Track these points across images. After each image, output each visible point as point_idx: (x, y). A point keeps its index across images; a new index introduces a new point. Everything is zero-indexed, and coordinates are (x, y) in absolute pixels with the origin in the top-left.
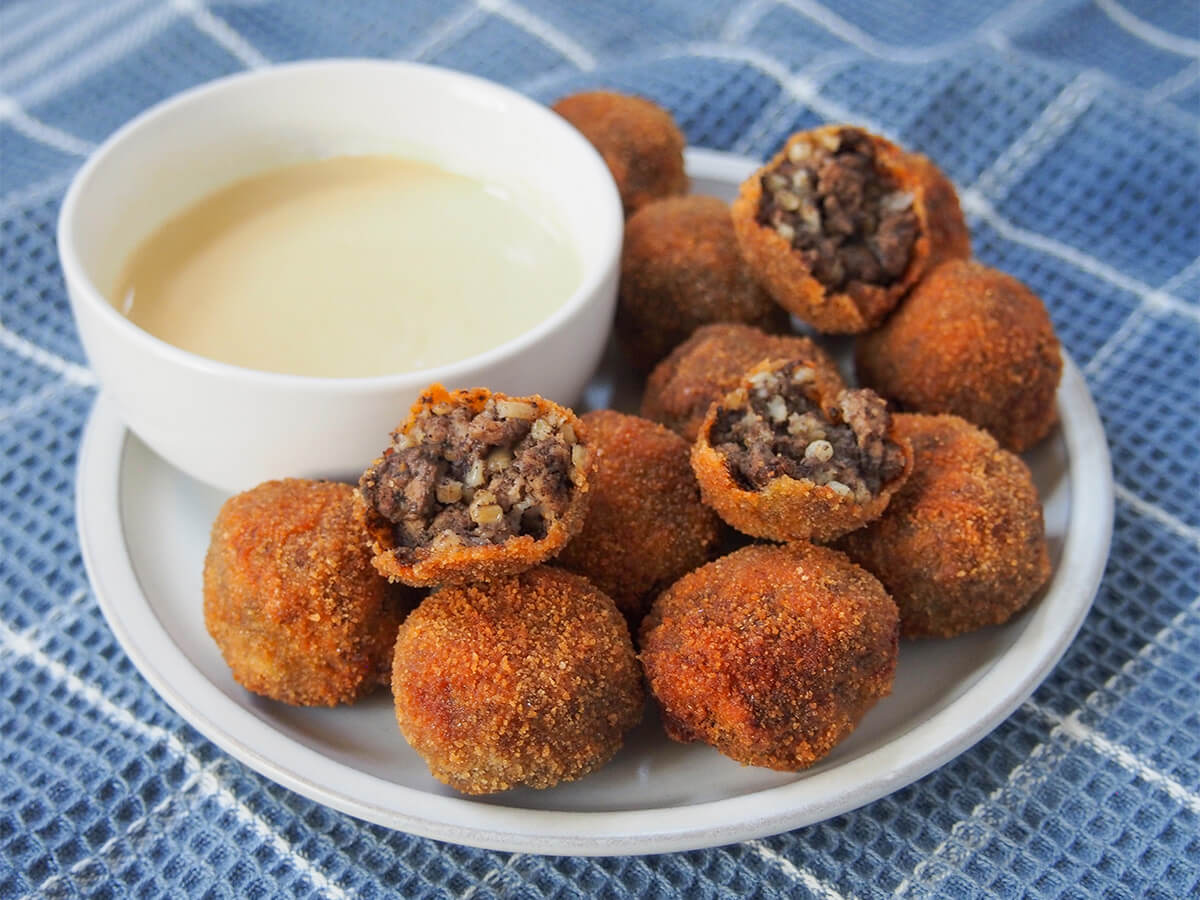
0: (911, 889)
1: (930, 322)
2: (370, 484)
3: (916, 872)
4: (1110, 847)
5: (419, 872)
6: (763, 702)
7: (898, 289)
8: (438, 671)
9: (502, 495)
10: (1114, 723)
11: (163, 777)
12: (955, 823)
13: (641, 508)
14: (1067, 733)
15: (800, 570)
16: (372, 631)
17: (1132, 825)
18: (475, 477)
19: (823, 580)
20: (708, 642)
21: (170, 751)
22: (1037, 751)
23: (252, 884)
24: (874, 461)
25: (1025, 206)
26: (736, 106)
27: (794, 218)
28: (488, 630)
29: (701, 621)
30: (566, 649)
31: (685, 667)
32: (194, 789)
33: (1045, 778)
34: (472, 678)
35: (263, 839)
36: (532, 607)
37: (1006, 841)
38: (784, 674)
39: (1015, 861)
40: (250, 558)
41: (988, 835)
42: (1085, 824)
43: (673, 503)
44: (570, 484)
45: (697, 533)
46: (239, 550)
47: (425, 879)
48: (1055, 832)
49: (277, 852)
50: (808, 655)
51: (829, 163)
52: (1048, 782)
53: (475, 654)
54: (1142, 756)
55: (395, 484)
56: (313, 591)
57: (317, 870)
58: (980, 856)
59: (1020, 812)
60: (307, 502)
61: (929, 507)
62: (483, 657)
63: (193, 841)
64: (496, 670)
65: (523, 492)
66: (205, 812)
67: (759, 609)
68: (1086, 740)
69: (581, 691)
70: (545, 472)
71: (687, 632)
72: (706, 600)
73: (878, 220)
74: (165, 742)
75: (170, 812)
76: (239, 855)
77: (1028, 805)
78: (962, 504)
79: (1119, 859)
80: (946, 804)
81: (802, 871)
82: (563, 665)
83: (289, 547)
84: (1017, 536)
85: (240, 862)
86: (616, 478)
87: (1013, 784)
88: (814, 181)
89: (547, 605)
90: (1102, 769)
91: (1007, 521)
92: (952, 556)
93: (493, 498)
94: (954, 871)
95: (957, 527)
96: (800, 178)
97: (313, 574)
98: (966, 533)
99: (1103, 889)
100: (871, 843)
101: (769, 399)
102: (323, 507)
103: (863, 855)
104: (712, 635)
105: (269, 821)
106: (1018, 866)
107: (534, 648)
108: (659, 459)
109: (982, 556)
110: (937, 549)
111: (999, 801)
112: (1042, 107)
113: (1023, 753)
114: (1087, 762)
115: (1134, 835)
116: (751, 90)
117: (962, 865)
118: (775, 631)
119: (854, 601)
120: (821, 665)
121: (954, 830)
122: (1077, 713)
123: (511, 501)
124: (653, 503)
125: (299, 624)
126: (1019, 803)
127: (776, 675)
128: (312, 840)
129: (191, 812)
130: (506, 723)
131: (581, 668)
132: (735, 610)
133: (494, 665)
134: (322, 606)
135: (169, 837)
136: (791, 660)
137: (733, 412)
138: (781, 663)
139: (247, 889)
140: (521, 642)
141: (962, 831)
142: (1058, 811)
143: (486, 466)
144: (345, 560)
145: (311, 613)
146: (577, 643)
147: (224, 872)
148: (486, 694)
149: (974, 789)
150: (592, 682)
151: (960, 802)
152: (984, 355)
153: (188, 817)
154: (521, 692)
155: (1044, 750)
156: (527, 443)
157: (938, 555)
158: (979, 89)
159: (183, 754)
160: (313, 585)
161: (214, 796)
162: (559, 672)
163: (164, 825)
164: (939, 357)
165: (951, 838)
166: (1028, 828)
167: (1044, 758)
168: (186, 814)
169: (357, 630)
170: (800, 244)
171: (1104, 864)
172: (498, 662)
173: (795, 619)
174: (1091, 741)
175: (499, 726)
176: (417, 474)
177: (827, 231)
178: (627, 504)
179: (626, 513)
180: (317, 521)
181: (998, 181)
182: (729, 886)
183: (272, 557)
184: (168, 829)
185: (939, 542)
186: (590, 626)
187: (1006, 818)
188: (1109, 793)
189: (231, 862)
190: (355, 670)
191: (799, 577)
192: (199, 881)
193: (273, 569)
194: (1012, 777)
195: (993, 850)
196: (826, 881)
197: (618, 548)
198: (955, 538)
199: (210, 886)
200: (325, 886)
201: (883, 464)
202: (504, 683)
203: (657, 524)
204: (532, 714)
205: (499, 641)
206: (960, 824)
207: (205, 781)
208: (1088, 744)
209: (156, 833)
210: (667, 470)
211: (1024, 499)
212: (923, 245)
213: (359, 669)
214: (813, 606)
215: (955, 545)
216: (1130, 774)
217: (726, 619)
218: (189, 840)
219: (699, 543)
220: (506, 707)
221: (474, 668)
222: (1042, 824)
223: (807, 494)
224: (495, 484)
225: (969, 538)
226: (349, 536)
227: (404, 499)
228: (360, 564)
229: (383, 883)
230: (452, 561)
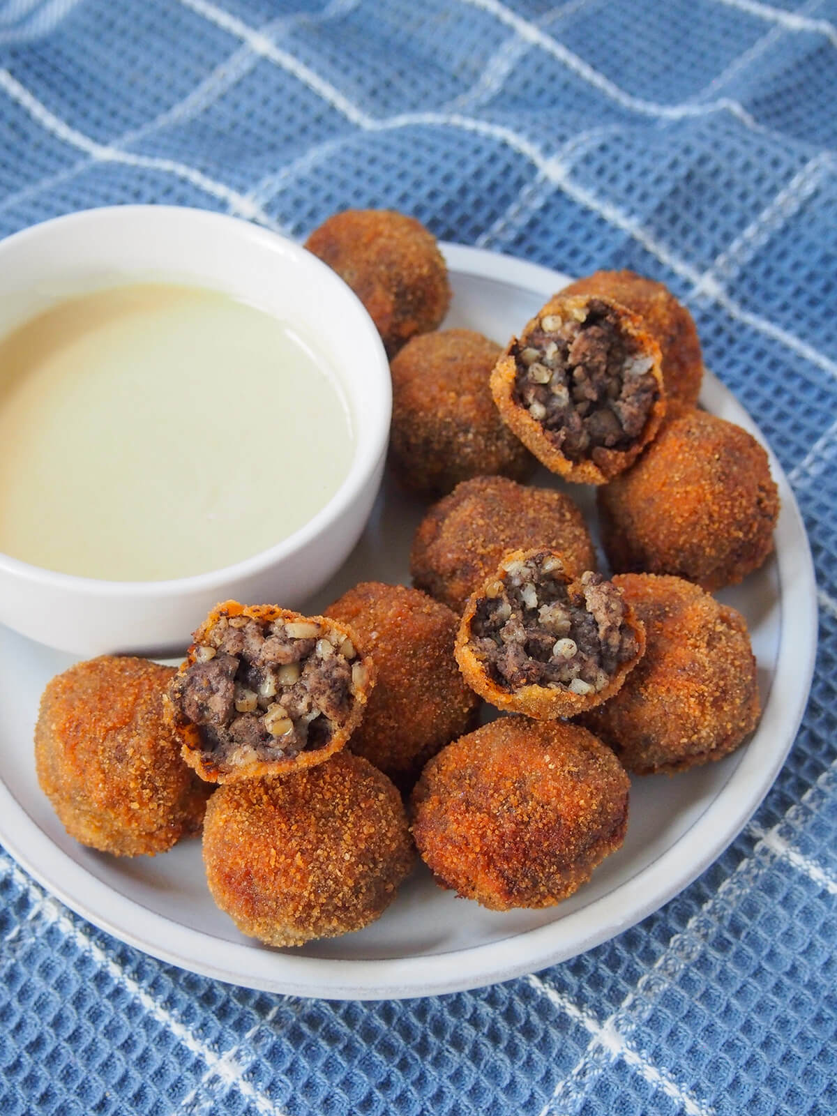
0: (635, 1001)
1: (664, 485)
2: (178, 695)
3: (639, 985)
4: (798, 957)
5: (231, 993)
6: (515, 876)
7: (636, 449)
8: (242, 863)
9: (292, 709)
10: (808, 837)
11: (11, 910)
12: (673, 936)
13: (411, 685)
14: (768, 847)
15: (547, 758)
16: (183, 807)
17: (817, 936)
18: (268, 689)
19: (566, 768)
20: (470, 828)
21: (15, 882)
22: (743, 866)
23: (92, 1007)
24: (612, 650)
25: (754, 287)
26: (493, 187)
27: (546, 394)
28: (283, 826)
29: (463, 808)
30: (350, 842)
31: (450, 848)
32: (38, 917)
33: (748, 891)
34: (271, 871)
35: (99, 966)
36: (320, 796)
37: (713, 954)
38: (532, 855)
39: (721, 972)
40: (76, 752)
41: (699, 947)
42: (779, 934)
43: (439, 679)
44: (351, 697)
45: (460, 702)
46: (66, 743)
47: (235, 1001)
48: (754, 942)
49: (111, 975)
50: (553, 839)
51: (578, 336)
52: (750, 894)
53: (273, 850)
54: (829, 870)
55: (199, 698)
56: (132, 785)
57: (146, 993)
58: (692, 968)
59: (726, 923)
60: (122, 692)
61: (658, 684)
62: (279, 853)
63: (41, 967)
64: (291, 864)
65: (310, 706)
66: (48, 939)
67: (512, 797)
68: (783, 856)
69: (362, 875)
70: (328, 692)
71: (451, 818)
72: (468, 781)
73: (621, 383)
74: (10, 875)
75: (19, 938)
76: (80, 981)
77: (733, 916)
78: (686, 683)
79: (805, 966)
80: (666, 917)
81: (547, 985)
82: (347, 857)
83: (107, 743)
84: (732, 703)
85: (81, 988)
86: (390, 660)
87: (721, 896)
88: (564, 354)
89: (333, 793)
90: (795, 883)
91: (724, 692)
92: (677, 725)
93: (285, 713)
94: (670, 984)
95: (681, 701)
96: (552, 351)
97: (132, 770)
98: (689, 707)
99: (791, 996)
100: (603, 958)
101: (522, 587)
102: (135, 699)
103: (597, 969)
104: (473, 821)
105: (103, 945)
106: (723, 978)
107: (322, 841)
108: (426, 639)
109: (702, 725)
110: (664, 719)
111: (709, 912)
112: (773, 191)
113: (730, 868)
114: (783, 877)
115: (818, 945)
116: (507, 171)
117: (677, 977)
118: (526, 819)
119: (592, 786)
120: (564, 846)
121: (671, 944)
122: (777, 827)
123: (300, 713)
124: (421, 680)
125: (122, 809)
126: (726, 913)
127: (525, 855)
128: (140, 963)
129: (37, 938)
130: (300, 908)
131: (362, 857)
132: (492, 796)
133: (289, 861)
134: (140, 795)
135: (20, 963)
136: (539, 844)
137: (491, 601)
138: (531, 846)
139: (88, 1012)
140: (311, 836)
141: (678, 943)
142: (757, 923)
143: (277, 681)
144: (157, 754)
145: (131, 801)
146: (359, 833)
147: (69, 997)
148: (283, 886)
149: (689, 902)
150: (372, 866)
151: (677, 913)
152: (711, 516)
153: (35, 944)
154: (313, 883)
155: (748, 865)
156: (312, 661)
157: (665, 724)
158: (716, 173)
159: (26, 886)
160: (132, 780)
161: (56, 923)
162: (344, 864)
163: (14, 951)
164: (672, 518)
165: (668, 951)
166: (732, 940)
167: (748, 871)
168: (33, 940)
169: (171, 810)
170: (550, 421)
171: (793, 972)
172: (293, 857)
173: (543, 807)
174: (788, 856)
175: (295, 910)
176: (218, 690)
177: (574, 400)
178: (399, 683)
179: (398, 691)
180: (132, 716)
181: (731, 262)
182: (485, 1000)
183: (95, 752)
184: (19, 953)
185: (666, 714)
186: (369, 813)
187: (714, 929)
188: (800, 907)
189: (74, 988)
190: (170, 835)
191: (547, 765)
192: (48, 1003)
193: (96, 765)
194: (720, 890)
195: (703, 963)
196: (565, 995)
197: (392, 723)
198: (679, 712)
199: (57, 1009)
200: (153, 1008)
201: (621, 649)
202: (298, 877)
203: (425, 698)
204: (322, 900)
205: (293, 836)
206: (677, 936)
207: (47, 909)
208: (785, 859)
209: (8, 958)
210: (434, 649)
211: (740, 666)
212: (660, 408)
213: (174, 834)
214: (558, 795)
215: (679, 717)
216: (818, 887)
217: (484, 804)
218: (37, 966)
219: (462, 710)
220: (301, 896)
221: (272, 863)
222: (743, 934)
223: (554, 699)
224: (285, 699)
225: (691, 711)
226: (161, 732)
227: (207, 708)
228: (171, 756)
229: (201, 1006)
230: (251, 776)
